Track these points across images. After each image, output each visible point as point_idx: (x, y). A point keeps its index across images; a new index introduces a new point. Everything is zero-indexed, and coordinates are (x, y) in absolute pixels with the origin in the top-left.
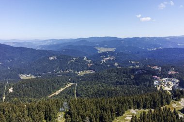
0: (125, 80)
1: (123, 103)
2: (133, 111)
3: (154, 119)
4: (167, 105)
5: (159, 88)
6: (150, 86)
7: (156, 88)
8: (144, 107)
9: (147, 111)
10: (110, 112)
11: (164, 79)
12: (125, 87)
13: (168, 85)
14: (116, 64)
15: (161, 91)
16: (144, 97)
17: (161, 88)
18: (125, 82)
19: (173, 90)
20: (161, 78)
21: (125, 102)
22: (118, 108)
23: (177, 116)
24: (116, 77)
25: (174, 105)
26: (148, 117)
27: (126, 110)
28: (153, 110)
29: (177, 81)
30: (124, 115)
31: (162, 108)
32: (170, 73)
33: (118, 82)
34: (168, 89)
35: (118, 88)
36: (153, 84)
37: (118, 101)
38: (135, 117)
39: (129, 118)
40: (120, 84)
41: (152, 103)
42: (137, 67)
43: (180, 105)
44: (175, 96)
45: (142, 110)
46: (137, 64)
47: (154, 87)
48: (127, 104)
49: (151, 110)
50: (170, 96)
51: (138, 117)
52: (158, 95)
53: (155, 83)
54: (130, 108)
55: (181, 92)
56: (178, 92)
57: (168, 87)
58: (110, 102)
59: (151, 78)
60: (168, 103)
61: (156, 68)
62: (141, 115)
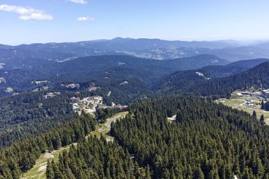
0: (29, 113)
1: (30, 149)
2: (48, 155)
3: (79, 156)
4: (92, 132)
5: (80, 113)
6: (68, 112)
7: (77, 113)
8: (64, 144)
9: (68, 148)
10: (8, 170)
11: (85, 99)
12: (31, 123)
13: (91, 106)
14: (10, 90)
15: (83, 116)
16: (61, 130)
17: (83, 111)
18: (29, 115)
19: (98, 112)
20: (81, 99)
21: (34, 146)
22: (24, 159)
23: (105, 142)
24: (12, 111)
25: (100, 130)
26: (70, 156)
27: (38, 157)
28: (75, 144)
29: (100, 98)
30: (35, 166)
31: (87, 137)
32: (90, 90)
33: (18, 118)
34: (91, 111)
35: (19, 127)
36: (72, 110)
37: (22, 147)
38: (52, 162)
39: (43, 168)
40: (23, 119)
41: (74, 135)
42: (46, 88)
43: (106, 127)
44: (99, 118)
45: (62, 149)
46: (45, 85)
47: (74, 113)
48: (38, 148)
49: (73, 146)
50: (94, 119)
51: (57, 161)
52: (79, 122)
53: (74, 108)
54: (43, 152)
55: (106, 111)
56: (102, 113)
57: (91, 108)
58: (7, 155)
59: (68, 101)
60: (93, 129)
61: (73, 85)
62: (60, 157)
